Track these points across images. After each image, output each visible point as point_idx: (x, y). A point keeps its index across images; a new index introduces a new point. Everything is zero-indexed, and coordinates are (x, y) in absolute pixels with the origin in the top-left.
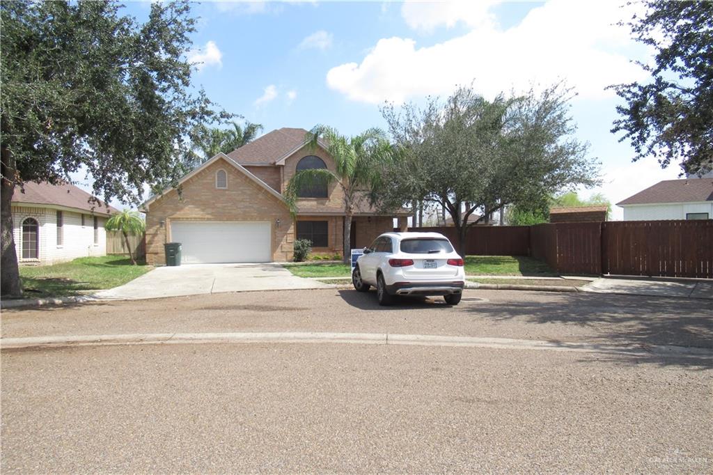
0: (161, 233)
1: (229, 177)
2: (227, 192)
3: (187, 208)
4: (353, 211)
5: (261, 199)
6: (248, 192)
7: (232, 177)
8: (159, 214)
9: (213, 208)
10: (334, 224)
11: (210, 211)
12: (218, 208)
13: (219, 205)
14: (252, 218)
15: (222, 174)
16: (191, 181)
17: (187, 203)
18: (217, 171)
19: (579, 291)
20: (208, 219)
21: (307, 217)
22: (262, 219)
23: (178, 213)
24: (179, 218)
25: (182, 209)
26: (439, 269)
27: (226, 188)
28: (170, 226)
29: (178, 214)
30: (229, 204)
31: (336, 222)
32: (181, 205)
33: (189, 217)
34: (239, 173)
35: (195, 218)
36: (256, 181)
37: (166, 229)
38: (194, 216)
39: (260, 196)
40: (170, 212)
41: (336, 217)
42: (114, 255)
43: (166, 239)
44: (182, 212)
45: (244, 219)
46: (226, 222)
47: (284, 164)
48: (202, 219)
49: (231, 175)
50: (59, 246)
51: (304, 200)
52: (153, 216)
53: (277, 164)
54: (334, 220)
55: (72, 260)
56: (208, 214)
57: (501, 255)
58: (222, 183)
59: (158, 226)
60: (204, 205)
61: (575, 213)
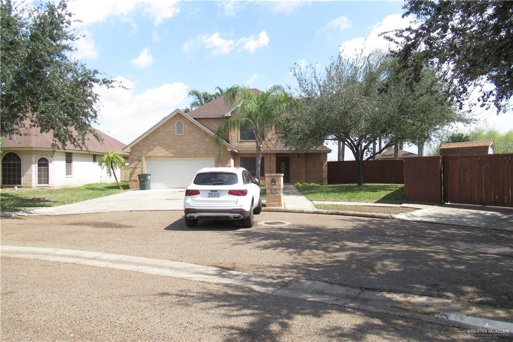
0: (139, 167)
1: (184, 126)
2: (183, 137)
3: (156, 149)
4: (262, 150)
5: (207, 142)
6: (198, 137)
7: (187, 126)
8: (138, 154)
9: (173, 149)
10: (268, 159)
11: (172, 151)
12: (178, 149)
13: (178, 147)
14: (201, 156)
15: (179, 124)
16: (158, 130)
17: (155, 146)
18: (177, 122)
19: (393, 218)
20: (171, 157)
21: (248, 154)
22: (208, 156)
23: (150, 152)
24: (151, 156)
25: (153, 149)
26: (221, 198)
27: (183, 134)
28: (145, 162)
29: (150, 154)
30: (185, 146)
31: (271, 158)
32: (151, 147)
33: (157, 155)
34: (192, 124)
35: (162, 156)
36: (203, 129)
37: (142, 164)
38: (161, 155)
39: (207, 140)
40: (144, 152)
41: (270, 154)
42: (125, 181)
43: (142, 171)
44: (153, 152)
45: (196, 156)
46: (183, 159)
47: (230, 115)
48: (166, 157)
49: (185, 125)
50: (68, 176)
51: (246, 142)
52: (134, 155)
53: (226, 115)
54: (269, 156)
55: (82, 186)
56: (171, 153)
57: (392, 183)
58: (180, 131)
59: (137, 162)
60: (168, 147)
61: (462, 148)
